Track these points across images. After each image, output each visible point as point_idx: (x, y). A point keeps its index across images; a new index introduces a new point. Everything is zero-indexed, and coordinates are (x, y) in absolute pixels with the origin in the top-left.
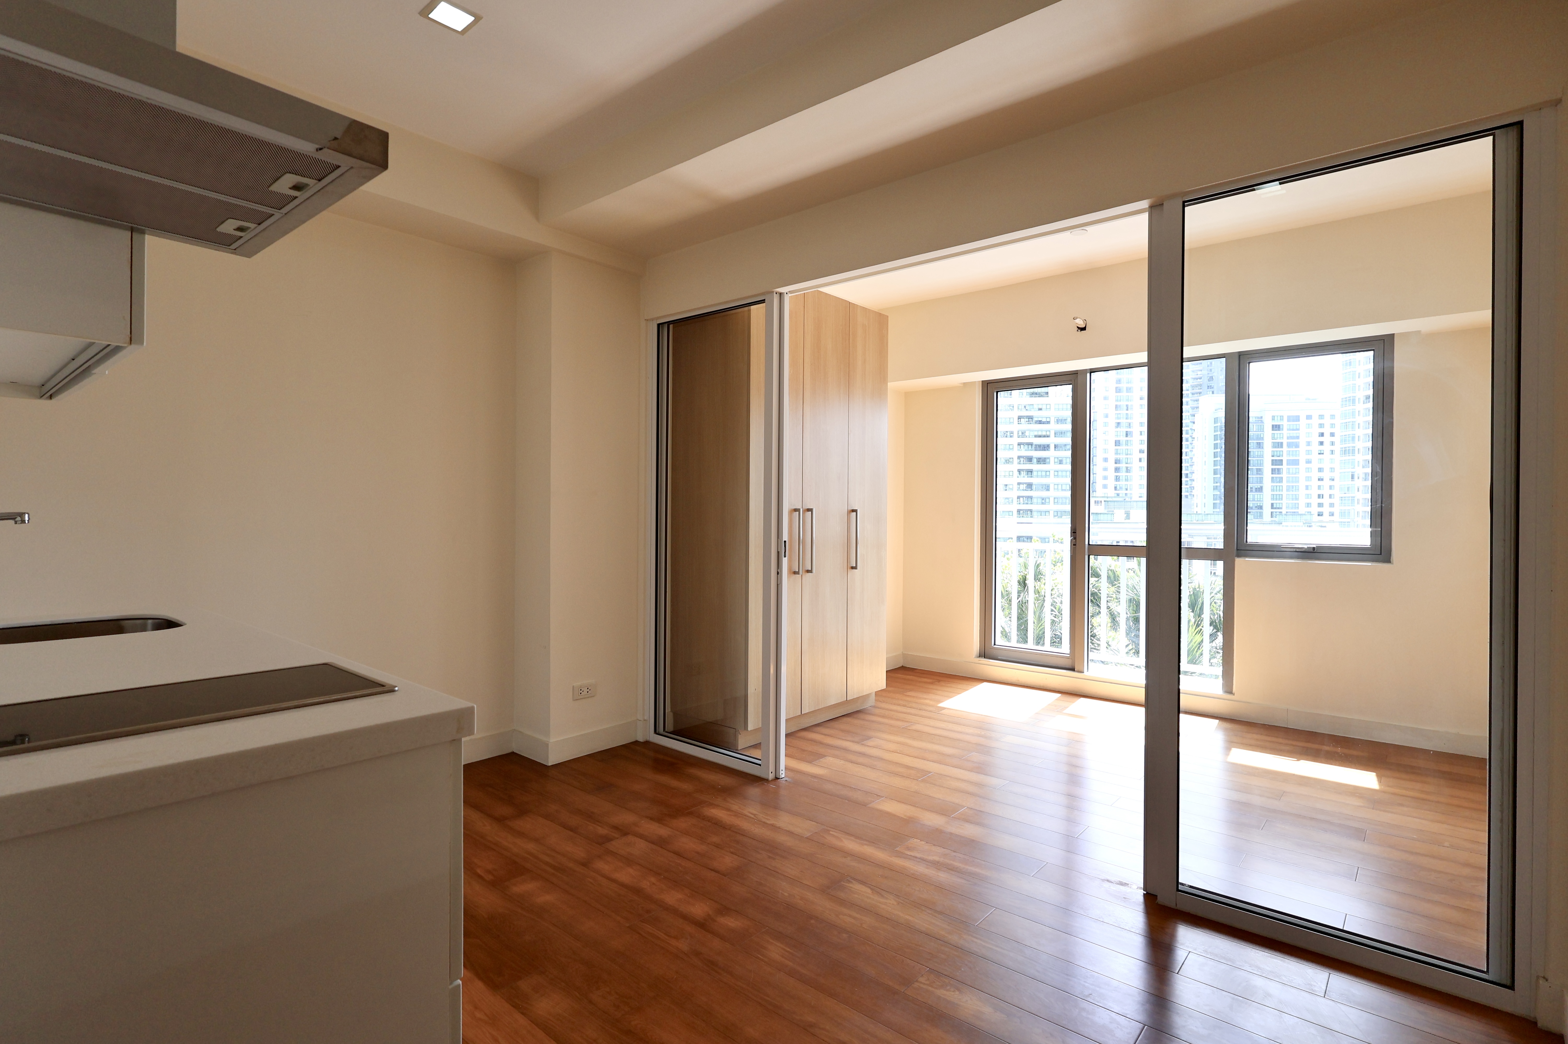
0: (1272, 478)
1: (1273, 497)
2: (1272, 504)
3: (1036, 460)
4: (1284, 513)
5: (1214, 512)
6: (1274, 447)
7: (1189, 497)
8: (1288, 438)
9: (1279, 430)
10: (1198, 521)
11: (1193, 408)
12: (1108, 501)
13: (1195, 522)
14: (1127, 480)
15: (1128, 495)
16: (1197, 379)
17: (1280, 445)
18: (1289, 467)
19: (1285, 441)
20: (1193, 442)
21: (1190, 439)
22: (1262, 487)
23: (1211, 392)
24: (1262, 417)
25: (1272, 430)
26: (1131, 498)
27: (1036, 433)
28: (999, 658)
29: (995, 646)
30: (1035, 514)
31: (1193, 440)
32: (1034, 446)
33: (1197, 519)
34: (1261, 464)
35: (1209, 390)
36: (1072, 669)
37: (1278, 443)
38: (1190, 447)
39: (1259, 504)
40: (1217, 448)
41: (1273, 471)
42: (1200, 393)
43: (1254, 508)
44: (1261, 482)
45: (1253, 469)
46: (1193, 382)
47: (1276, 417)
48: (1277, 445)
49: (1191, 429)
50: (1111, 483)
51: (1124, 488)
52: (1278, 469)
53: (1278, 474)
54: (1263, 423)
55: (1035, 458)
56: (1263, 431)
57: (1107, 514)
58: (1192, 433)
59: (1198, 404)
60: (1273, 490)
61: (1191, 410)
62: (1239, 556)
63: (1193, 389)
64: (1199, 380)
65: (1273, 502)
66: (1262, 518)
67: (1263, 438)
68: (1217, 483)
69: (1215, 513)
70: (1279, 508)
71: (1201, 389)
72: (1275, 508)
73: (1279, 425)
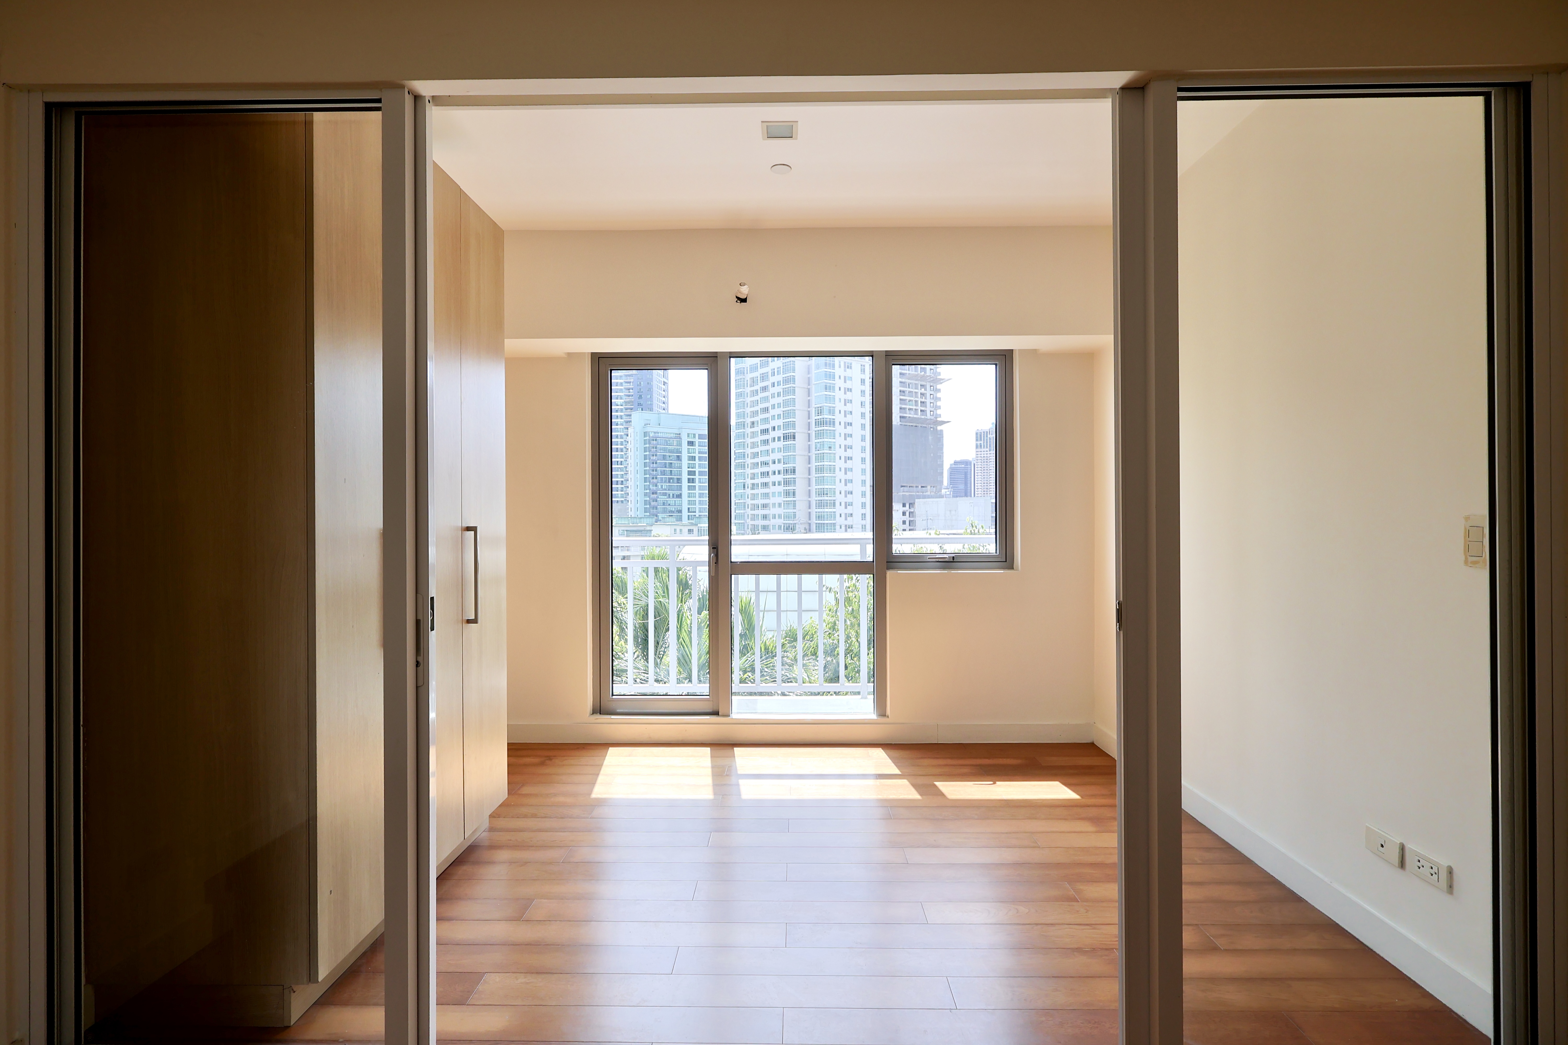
0: (688, 486)
1: (689, 502)
2: (689, 508)
4: (697, 516)
5: (645, 515)
6: (689, 460)
7: (624, 502)
8: (699, 453)
9: (693, 446)
11: (627, 422)
17: (693, 458)
18: (700, 477)
19: (697, 455)
21: (624, 450)
22: (681, 494)
23: (641, 409)
24: (680, 434)
25: (688, 446)
29: (614, 697)
34: (681, 475)
35: (639, 407)
36: (716, 713)
37: (692, 456)
39: (679, 509)
40: (647, 459)
41: (689, 480)
42: (631, 409)
43: (675, 511)
44: (681, 490)
45: (673, 478)
47: (690, 435)
48: (691, 458)
52: (693, 479)
53: (692, 483)
54: (681, 439)
56: (681, 446)
60: (689, 497)
62: (888, 568)
64: (630, 397)
65: (689, 507)
66: (681, 521)
67: (681, 452)
68: (647, 490)
69: (646, 517)
70: (693, 512)
71: (632, 405)
72: (691, 512)
73: (693, 442)
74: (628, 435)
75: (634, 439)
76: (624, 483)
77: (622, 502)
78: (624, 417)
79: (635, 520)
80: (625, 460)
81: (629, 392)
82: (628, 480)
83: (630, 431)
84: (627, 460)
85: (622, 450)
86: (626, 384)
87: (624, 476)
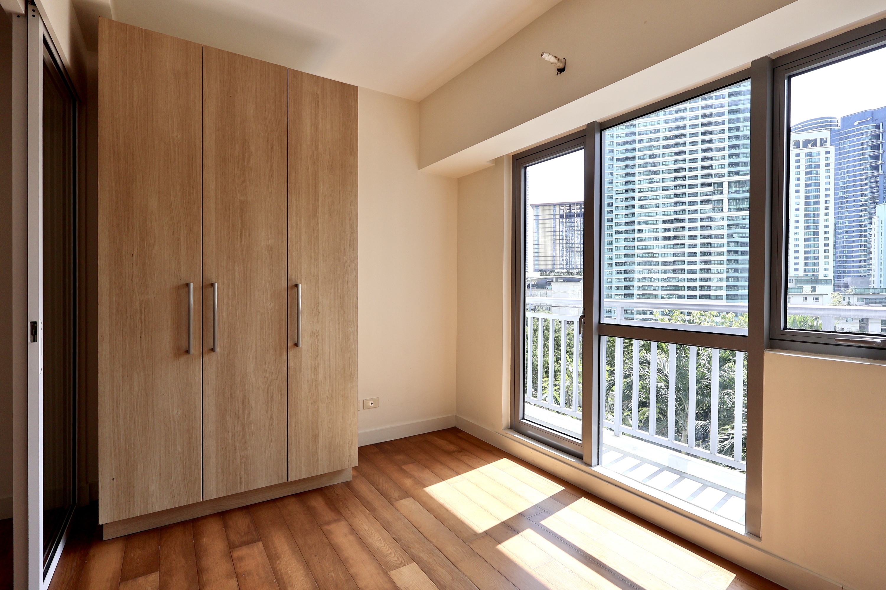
3: (741, 253)
7: (867, 276)
10: (874, 293)
11: (871, 214)
12: (798, 280)
13: (871, 294)
14: (814, 265)
15: (815, 276)
16: (874, 193)
20: (871, 237)
21: (868, 235)
26: (818, 277)
27: (741, 235)
28: (530, 432)
29: (524, 421)
30: (739, 288)
31: (870, 236)
32: (739, 244)
33: (873, 292)
38: (868, 241)
46: (871, 195)
49: (869, 228)
50: (801, 267)
51: (811, 270)
55: (740, 251)
57: (797, 288)
58: (870, 231)
59: (875, 210)
61: (869, 215)
63: (871, 200)
64: (876, 194)
71: (878, 200)
74: (872, 224)
75: (879, 227)
76: (868, 261)
77: (865, 276)
78: (868, 210)
79: (876, 291)
80: (868, 244)
81: (875, 190)
82: (871, 259)
83: (874, 220)
84: (870, 244)
85: (865, 236)
86: (871, 184)
87: (868, 256)
